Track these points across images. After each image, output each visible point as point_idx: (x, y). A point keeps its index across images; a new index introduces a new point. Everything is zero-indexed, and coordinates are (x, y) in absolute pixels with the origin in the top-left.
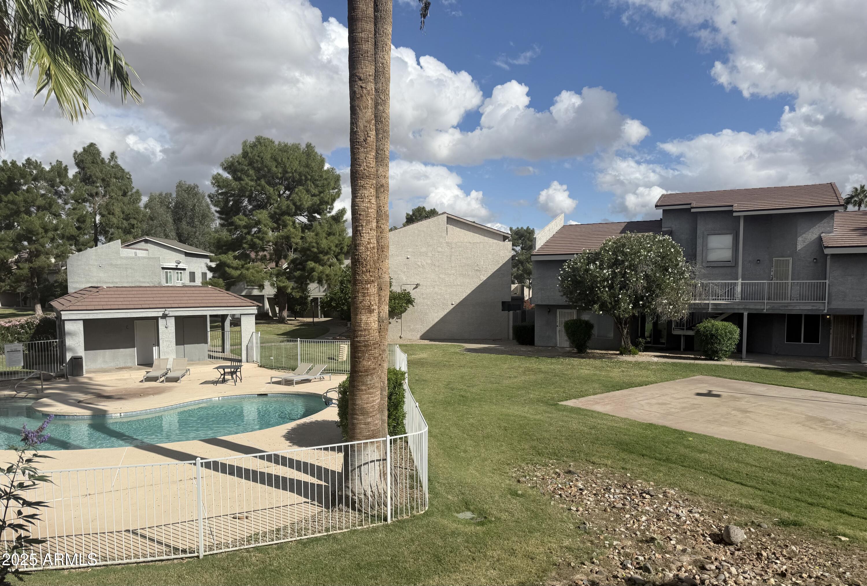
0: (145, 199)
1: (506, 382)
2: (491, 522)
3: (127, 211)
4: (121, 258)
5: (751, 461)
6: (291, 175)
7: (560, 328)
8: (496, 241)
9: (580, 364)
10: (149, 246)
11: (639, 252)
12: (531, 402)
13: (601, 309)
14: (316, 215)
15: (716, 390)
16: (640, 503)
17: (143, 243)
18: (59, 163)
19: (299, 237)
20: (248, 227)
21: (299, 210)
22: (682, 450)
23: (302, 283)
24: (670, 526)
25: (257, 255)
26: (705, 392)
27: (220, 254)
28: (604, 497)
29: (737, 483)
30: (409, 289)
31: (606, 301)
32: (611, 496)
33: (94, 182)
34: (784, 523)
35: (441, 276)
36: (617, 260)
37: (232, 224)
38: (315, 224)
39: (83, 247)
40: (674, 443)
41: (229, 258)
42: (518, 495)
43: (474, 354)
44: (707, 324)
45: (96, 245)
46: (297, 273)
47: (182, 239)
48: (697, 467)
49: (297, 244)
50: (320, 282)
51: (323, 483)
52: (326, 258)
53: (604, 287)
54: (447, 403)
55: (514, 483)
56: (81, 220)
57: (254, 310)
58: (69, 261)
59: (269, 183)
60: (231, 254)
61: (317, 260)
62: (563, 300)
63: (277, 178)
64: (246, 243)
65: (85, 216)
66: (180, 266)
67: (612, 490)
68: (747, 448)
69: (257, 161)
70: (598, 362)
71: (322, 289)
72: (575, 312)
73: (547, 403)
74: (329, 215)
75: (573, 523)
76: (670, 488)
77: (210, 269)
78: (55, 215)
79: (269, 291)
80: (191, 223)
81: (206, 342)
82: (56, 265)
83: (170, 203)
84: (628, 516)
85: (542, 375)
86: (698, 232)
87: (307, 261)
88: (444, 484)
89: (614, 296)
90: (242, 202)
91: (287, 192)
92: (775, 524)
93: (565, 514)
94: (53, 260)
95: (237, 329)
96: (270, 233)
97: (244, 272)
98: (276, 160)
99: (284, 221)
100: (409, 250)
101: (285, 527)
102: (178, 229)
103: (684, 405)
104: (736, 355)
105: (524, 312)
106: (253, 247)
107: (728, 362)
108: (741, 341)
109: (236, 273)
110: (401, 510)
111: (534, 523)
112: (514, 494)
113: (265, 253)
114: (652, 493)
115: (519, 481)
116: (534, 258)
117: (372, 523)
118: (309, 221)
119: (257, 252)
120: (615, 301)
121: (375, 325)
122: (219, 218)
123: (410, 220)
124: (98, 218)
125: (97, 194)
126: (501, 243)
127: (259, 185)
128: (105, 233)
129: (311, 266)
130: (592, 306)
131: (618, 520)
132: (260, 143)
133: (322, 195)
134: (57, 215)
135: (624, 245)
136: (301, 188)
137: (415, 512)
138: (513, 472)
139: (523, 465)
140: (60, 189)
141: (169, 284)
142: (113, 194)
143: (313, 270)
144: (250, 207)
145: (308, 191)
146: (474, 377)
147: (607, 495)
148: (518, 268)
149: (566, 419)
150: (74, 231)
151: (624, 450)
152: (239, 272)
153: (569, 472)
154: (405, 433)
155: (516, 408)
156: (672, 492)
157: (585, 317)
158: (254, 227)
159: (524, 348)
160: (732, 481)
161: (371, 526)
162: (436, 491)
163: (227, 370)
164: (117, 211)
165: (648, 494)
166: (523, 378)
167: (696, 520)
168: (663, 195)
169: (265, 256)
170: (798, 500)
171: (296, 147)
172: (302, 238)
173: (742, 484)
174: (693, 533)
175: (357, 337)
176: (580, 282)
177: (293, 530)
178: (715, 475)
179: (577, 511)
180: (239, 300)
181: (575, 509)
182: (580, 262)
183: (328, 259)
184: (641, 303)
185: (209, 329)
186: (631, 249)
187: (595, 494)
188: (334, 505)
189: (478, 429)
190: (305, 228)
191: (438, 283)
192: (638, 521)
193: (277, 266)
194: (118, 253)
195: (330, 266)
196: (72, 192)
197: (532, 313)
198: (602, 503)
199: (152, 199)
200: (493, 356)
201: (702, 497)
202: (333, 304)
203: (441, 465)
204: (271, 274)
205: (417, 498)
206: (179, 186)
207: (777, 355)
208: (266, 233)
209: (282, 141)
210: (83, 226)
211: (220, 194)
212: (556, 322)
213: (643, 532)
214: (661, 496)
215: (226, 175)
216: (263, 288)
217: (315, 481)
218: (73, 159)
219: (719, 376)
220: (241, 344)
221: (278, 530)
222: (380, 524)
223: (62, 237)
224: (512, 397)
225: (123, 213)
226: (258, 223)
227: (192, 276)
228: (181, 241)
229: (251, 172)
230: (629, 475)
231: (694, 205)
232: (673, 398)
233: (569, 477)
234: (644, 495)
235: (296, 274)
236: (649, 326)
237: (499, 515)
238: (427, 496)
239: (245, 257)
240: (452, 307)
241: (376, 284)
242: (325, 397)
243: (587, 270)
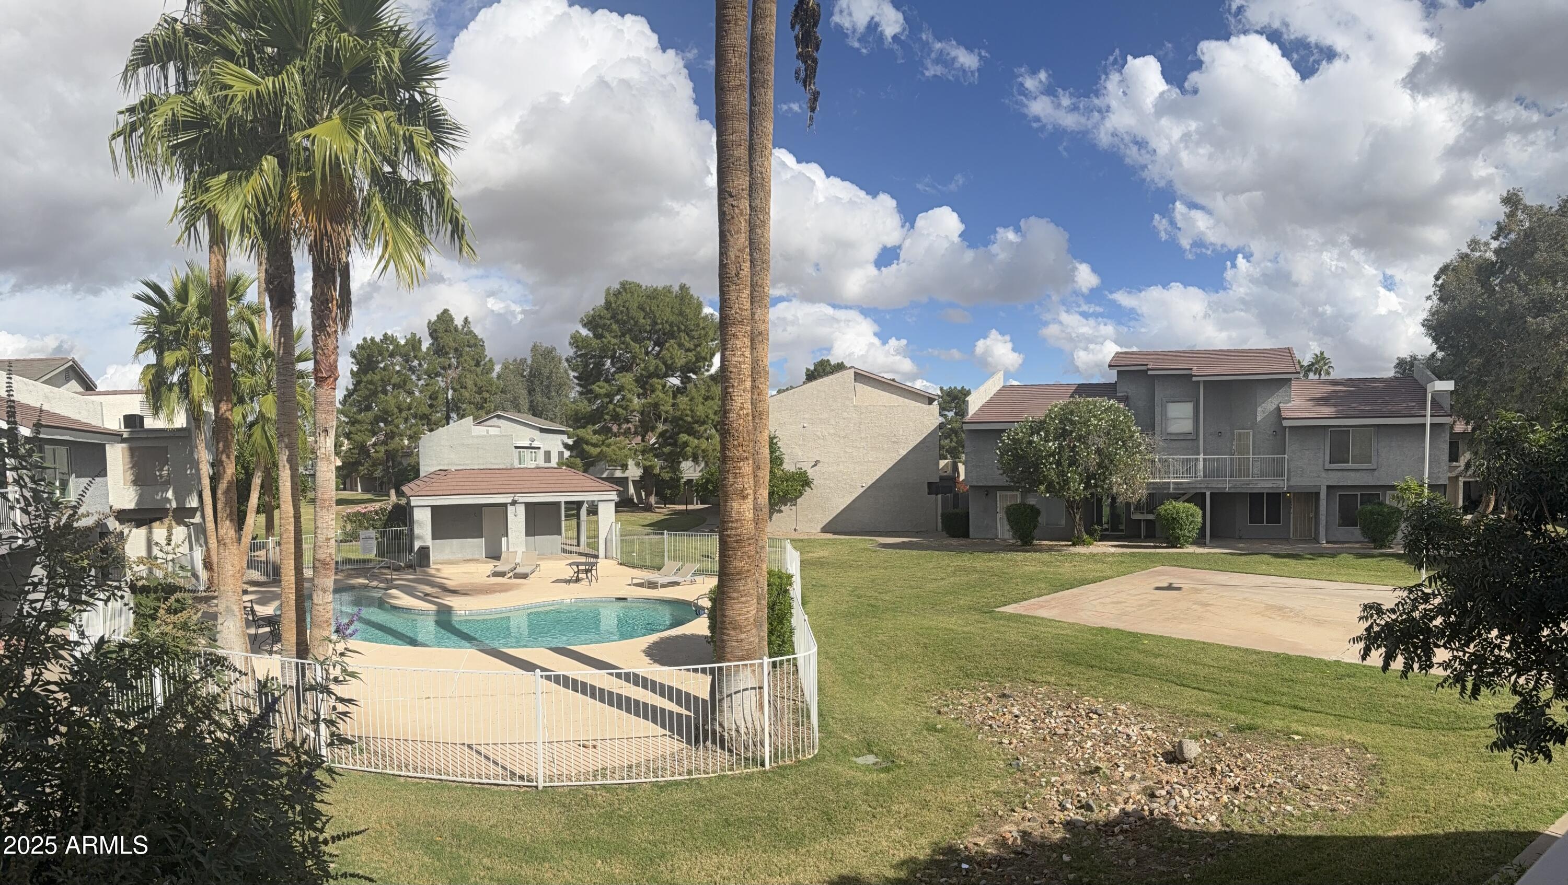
0: (498, 368)
1: (931, 586)
2: (899, 767)
3: (480, 384)
4: (473, 437)
5: (1208, 661)
6: (660, 326)
7: (1001, 515)
8: (920, 404)
9: (1025, 560)
10: (502, 422)
11: (1089, 421)
12: (961, 610)
13: (1047, 490)
14: (691, 375)
15: (1176, 583)
16: (1086, 726)
17: (495, 419)
18: (414, 335)
19: (670, 404)
20: (611, 396)
21: (670, 370)
22: (1137, 656)
23: (673, 461)
24: (1118, 749)
25: (620, 428)
26: (1166, 585)
27: (578, 428)
28: (1043, 722)
29: (1194, 688)
30: (806, 467)
31: (1053, 481)
32: (1053, 721)
33: (447, 353)
34: (1239, 729)
35: (847, 450)
36: (1064, 430)
37: (591, 391)
38: (689, 386)
39: (434, 427)
40: (1127, 648)
41: (587, 433)
42: (936, 730)
43: (890, 550)
44: (1169, 507)
45: (448, 424)
46: (667, 450)
47: (536, 411)
48: (1152, 675)
49: (667, 412)
50: (695, 459)
51: (684, 712)
52: (702, 428)
53: (1051, 464)
54: (850, 615)
55: (932, 715)
56: (433, 397)
57: (614, 496)
58: (421, 442)
59: (635, 340)
60: (590, 429)
61: (691, 432)
62: (1003, 481)
63: (645, 331)
64: (607, 414)
65: (437, 392)
66: (535, 444)
67: (1054, 714)
68: (1205, 647)
69: (622, 312)
70: (1045, 556)
71: (698, 469)
72: (1018, 494)
73: (981, 612)
74: (706, 374)
75: (1003, 760)
76: (1121, 703)
77: (566, 446)
78: (409, 393)
79: (634, 472)
80: (547, 394)
81: (559, 533)
82: (408, 447)
83: (524, 370)
84: (1070, 743)
85: (977, 576)
86: (1156, 399)
87: (679, 434)
88: (841, 720)
89: (1062, 474)
90: (604, 365)
91: (657, 348)
92: (1230, 731)
93: (996, 749)
94: (406, 442)
95: (593, 518)
96: (636, 400)
97: (605, 449)
98: (643, 310)
99: (652, 386)
100: (807, 416)
101: (638, 765)
102: (532, 401)
103: (1141, 602)
104: (1200, 541)
105: (956, 496)
106: (616, 418)
107: (1191, 549)
108: (1204, 524)
109: (595, 451)
110: (783, 753)
111: (955, 765)
112: (932, 729)
113: (630, 425)
114: (1100, 712)
115: (939, 712)
116: (966, 427)
117: (745, 768)
118: (682, 383)
119: (619, 425)
120: (1064, 481)
121: (749, 515)
122: (578, 385)
123: (811, 376)
124: (450, 393)
125: (450, 366)
126: (926, 407)
127: (623, 343)
128: (457, 409)
129: (684, 439)
130: (1037, 487)
131: (1059, 750)
132: (625, 290)
133: (699, 349)
134: (410, 393)
135: (1072, 412)
136: (672, 341)
137: (800, 756)
138: (933, 701)
139: (946, 691)
140: (414, 364)
141: (522, 466)
142: (465, 365)
143: (686, 444)
144: (613, 370)
145: (680, 345)
146: (889, 580)
147: (1047, 720)
148: (951, 440)
149: (1003, 629)
150: (426, 410)
151: (1070, 662)
152: (598, 450)
153: (1004, 696)
154: (794, 653)
155: (941, 618)
156: (1124, 707)
157: (1032, 501)
158: (617, 394)
159: (954, 542)
160: (1189, 687)
161: (745, 771)
162: (830, 729)
163: (581, 567)
164: (470, 384)
165: (1096, 713)
166: (952, 580)
167: (1148, 738)
168: (1117, 353)
169: (629, 428)
170: (1255, 700)
171: (668, 290)
172: (673, 405)
173: (1199, 689)
174: (1144, 755)
175: (727, 530)
176: (1022, 457)
177: (648, 768)
178: (1172, 682)
179: (1010, 744)
180: (597, 484)
181: (1007, 742)
182: (1022, 432)
183: (706, 430)
184: (1093, 481)
185: (563, 518)
186: (1080, 417)
187: (1033, 721)
188: (697, 741)
189: (889, 648)
190: (678, 391)
191: (843, 459)
192: (1083, 748)
193: (643, 441)
194: (469, 431)
195: (707, 439)
196: (425, 366)
197: (966, 496)
198: (1041, 731)
199: (505, 367)
200: (914, 552)
201: (1157, 709)
202: (710, 487)
203: (838, 696)
204: (636, 451)
205: (803, 739)
206: (535, 348)
207: (1240, 539)
208: (631, 401)
209: (649, 285)
210: (435, 403)
211: (578, 356)
212: (996, 508)
213: (1087, 762)
214: (1110, 714)
215: (584, 332)
216: (627, 469)
217: (675, 708)
218: (427, 329)
219: (1181, 566)
220: (598, 537)
221: (630, 767)
222: (755, 769)
223: (415, 417)
224: (936, 605)
225: (476, 385)
226: (620, 389)
227: (548, 455)
228: (534, 415)
229: (615, 327)
230: (1074, 692)
231: (1150, 366)
232: (1129, 594)
233: (1003, 701)
234: (1091, 715)
235: (664, 450)
236: (1106, 511)
237: (910, 758)
238: (817, 734)
239: (606, 431)
240: (862, 490)
241: (751, 462)
242: (696, 605)
243: (1030, 443)
